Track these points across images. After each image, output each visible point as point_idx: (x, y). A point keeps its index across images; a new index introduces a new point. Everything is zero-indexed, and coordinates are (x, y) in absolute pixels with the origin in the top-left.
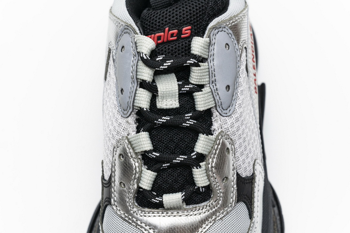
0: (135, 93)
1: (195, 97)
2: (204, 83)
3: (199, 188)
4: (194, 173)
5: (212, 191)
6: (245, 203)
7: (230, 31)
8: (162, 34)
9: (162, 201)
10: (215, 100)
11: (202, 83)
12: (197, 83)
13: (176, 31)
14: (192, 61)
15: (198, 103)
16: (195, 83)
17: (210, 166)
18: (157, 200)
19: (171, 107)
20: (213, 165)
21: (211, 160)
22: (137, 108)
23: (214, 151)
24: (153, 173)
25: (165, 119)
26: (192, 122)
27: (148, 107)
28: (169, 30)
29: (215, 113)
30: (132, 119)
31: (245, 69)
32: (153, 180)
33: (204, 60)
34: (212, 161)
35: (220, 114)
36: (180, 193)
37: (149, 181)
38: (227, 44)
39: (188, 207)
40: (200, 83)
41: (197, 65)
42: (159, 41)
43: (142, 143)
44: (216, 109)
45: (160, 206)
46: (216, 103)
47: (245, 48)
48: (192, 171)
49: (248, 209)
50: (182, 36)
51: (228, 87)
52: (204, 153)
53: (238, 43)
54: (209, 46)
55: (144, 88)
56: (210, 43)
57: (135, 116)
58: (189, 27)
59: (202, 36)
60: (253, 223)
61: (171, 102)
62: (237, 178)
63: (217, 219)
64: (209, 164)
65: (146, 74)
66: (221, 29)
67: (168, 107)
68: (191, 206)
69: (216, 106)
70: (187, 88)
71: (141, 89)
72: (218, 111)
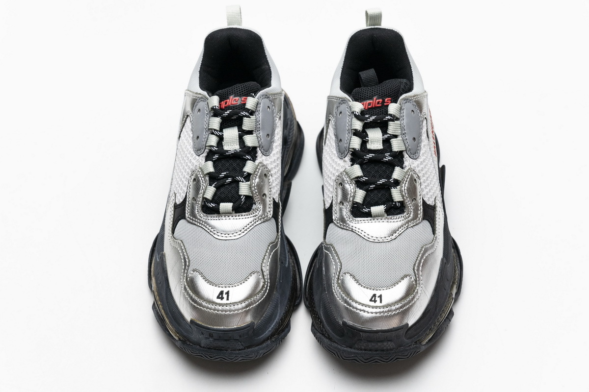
0: (350, 139)
1: (392, 142)
2: (398, 134)
3: (396, 202)
4: (392, 192)
5: (405, 207)
6: (429, 222)
7: (414, 104)
8: (371, 101)
9: (370, 211)
10: (405, 145)
11: (396, 134)
12: (393, 134)
13: (381, 100)
14: (389, 117)
15: (394, 146)
16: (391, 133)
17: (403, 188)
18: (366, 210)
19: (377, 148)
20: (406, 188)
21: (403, 185)
22: (351, 150)
23: (406, 179)
24: (363, 191)
25: (371, 155)
26: (390, 158)
27: (359, 148)
28: (376, 100)
29: (406, 156)
30: (348, 158)
31: (426, 131)
32: (364, 196)
33: (397, 119)
34: (405, 186)
35: (410, 157)
36: (383, 206)
37: (361, 197)
38: (412, 111)
39: (388, 217)
40: (395, 134)
41: (393, 121)
42: (369, 107)
43: (356, 171)
44: (407, 153)
45: (369, 215)
46: (406, 148)
47: (426, 118)
48: (390, 191)
49: (432, 227)
50: (385, 104)
51: (414, 139)
52: (399, 179)
53: (421, 113)
54: (400, 110)
55: (357, 136)
56: (401, 108)
57: (350, 156)
58: (390, 99)
59: (396, 103)
60: (436, 237)
61: (377, 146)
62: (423, 202)
63: (410, 226)
64: (402, 187)
65: (358, 125)
66: (408, 101)
67: (375, 148)
68: (390, 216)
69: (406, 150)
70: (386, 136)
71: (354, 136)
72: (408, 154)
